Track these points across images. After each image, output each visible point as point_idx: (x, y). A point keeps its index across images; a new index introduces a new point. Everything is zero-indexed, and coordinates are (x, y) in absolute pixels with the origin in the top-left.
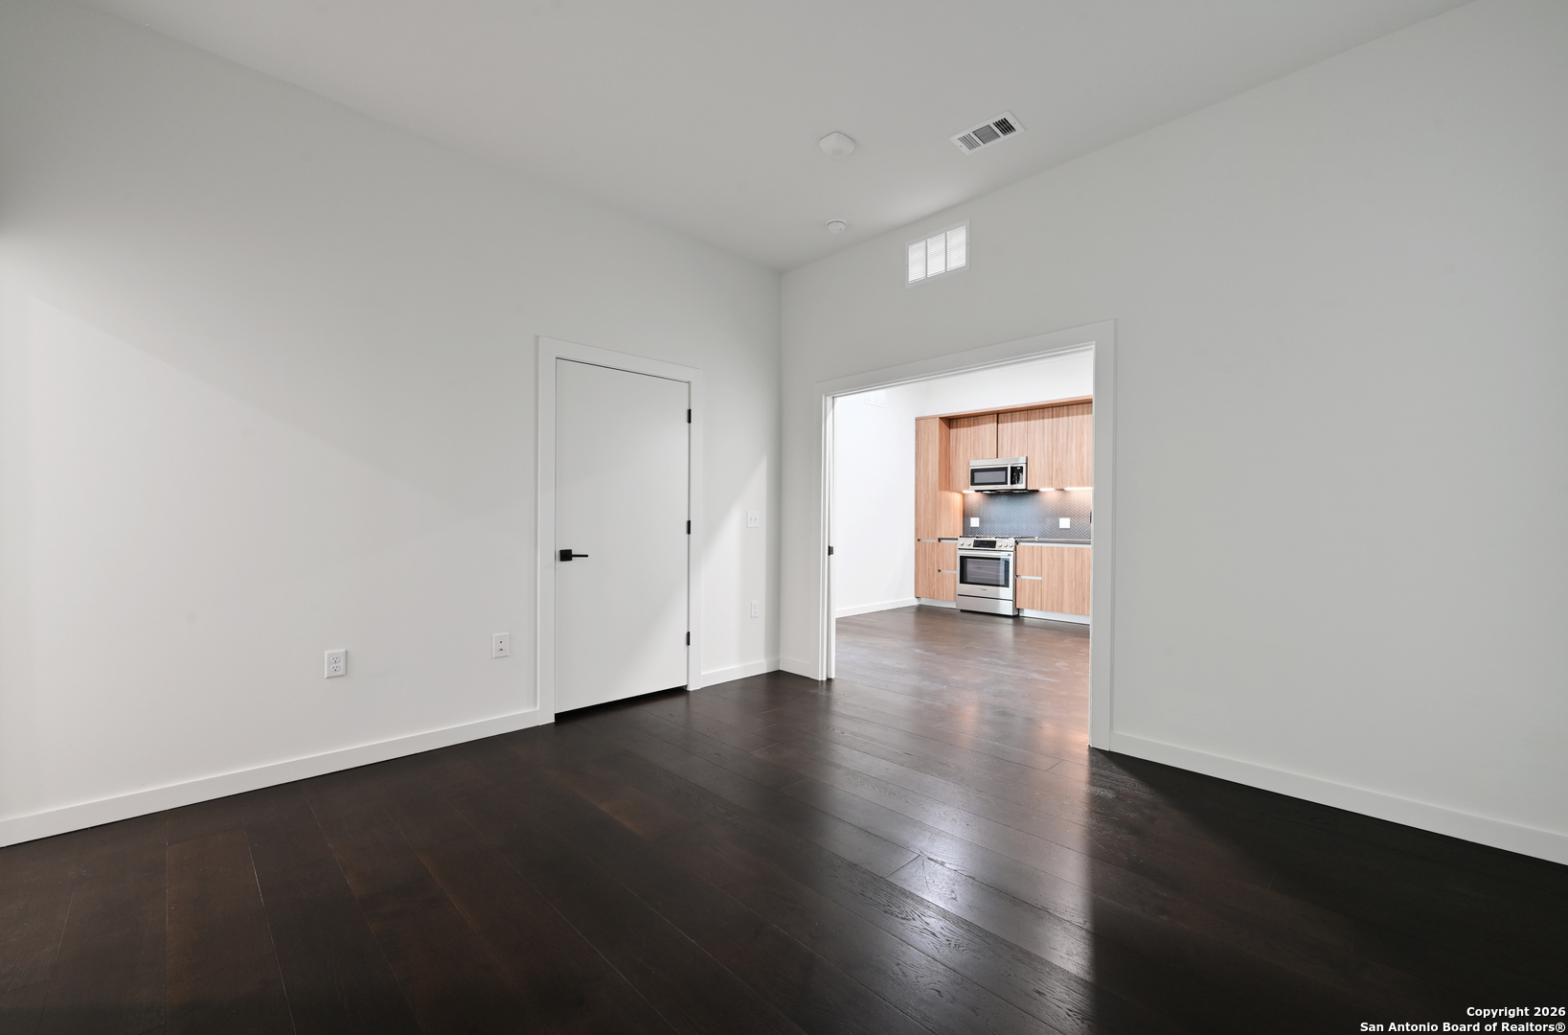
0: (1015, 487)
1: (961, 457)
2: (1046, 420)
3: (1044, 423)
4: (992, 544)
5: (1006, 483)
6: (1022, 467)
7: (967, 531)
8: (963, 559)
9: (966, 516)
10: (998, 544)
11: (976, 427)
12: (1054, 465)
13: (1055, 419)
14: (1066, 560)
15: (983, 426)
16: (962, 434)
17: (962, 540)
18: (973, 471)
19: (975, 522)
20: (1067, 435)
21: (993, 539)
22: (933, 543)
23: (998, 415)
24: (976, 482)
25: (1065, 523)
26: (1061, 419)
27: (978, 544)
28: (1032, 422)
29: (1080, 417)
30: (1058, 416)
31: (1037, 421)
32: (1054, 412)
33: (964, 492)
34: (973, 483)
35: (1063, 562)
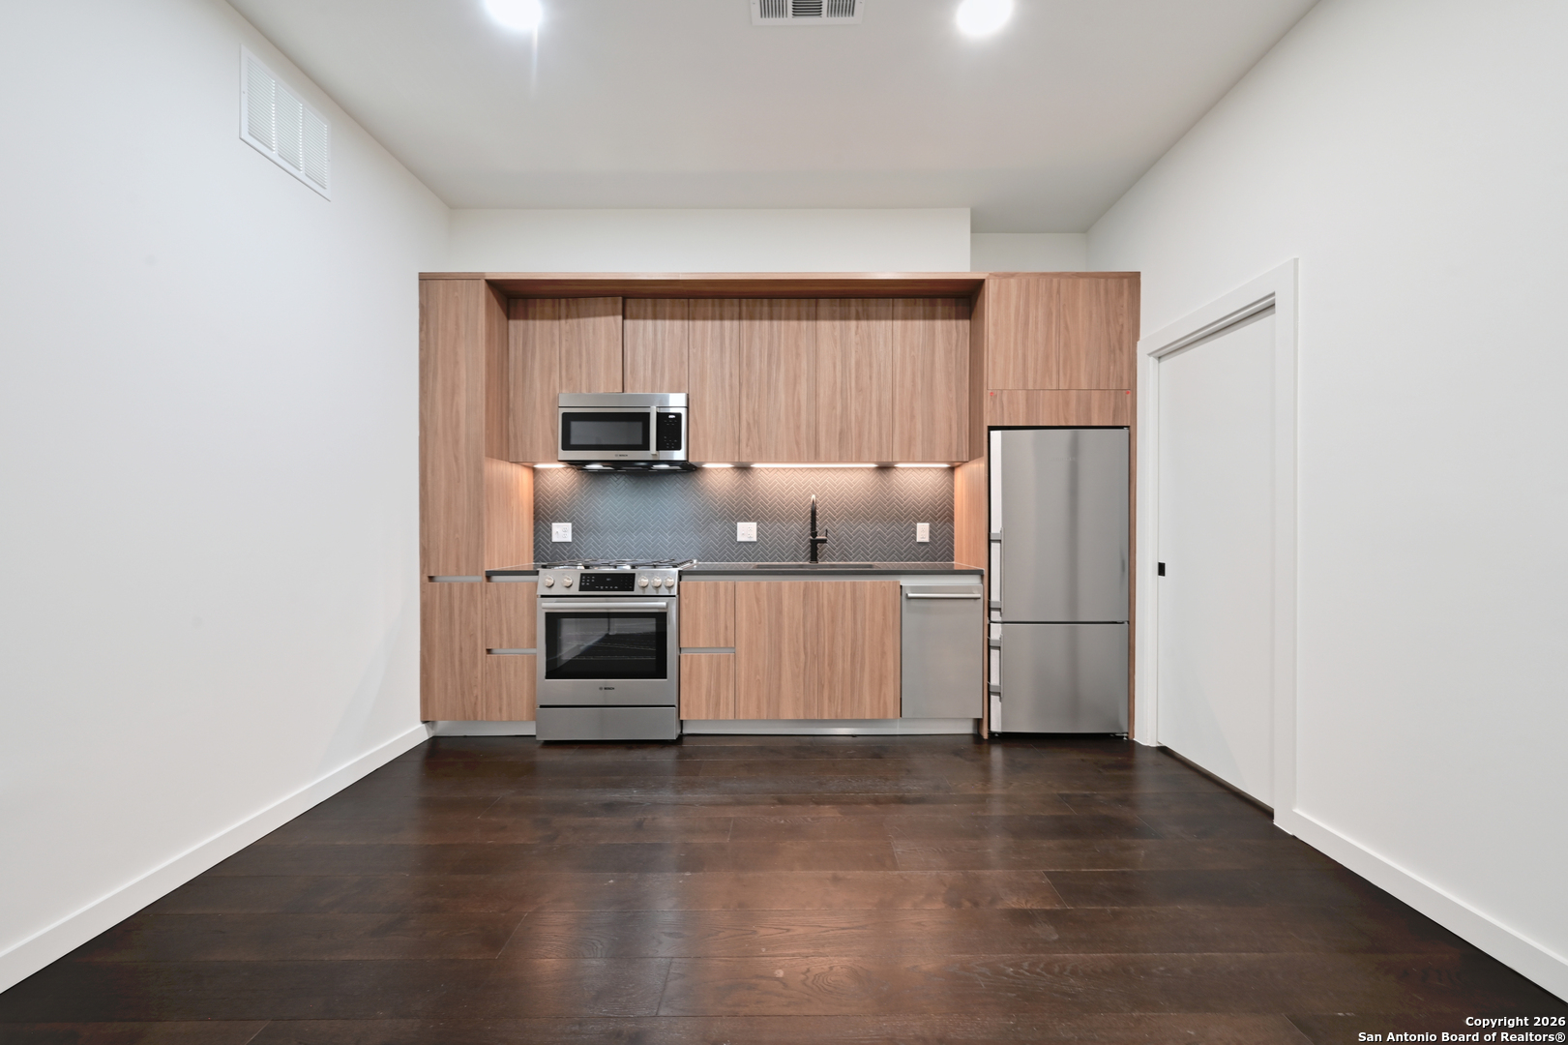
0: (665, 455)
1: (538, 384)
2: (727, 323)
3: (722, 328)
4: (625, 582)
5: (646, 447)
6: (678, 416)
7: (547, 554)
8: (553, 620)
9: (542, 516)
10: (641, 581)
11: (574, 322)
12: (744, 416)
13: (745, 323)
14: (785, 609)
15: (590, 321)
16: (542, 334)
17: (547, 576)
18: (568, 418)
19: (561, 532)
20: (770, 356)
21: (627, 568)
22: (472, 586)
23: (624, 299)
24: (573, 441)
25: (747, 531)
26: (757, 323)
27: (593, 583)
28: (699, 324)
29: (794, 324)
30: (751, 318)
31: (709, 323)
32: (744, 308)
33: (539, 466)
34: (567, 445)
35: (780, 612)
